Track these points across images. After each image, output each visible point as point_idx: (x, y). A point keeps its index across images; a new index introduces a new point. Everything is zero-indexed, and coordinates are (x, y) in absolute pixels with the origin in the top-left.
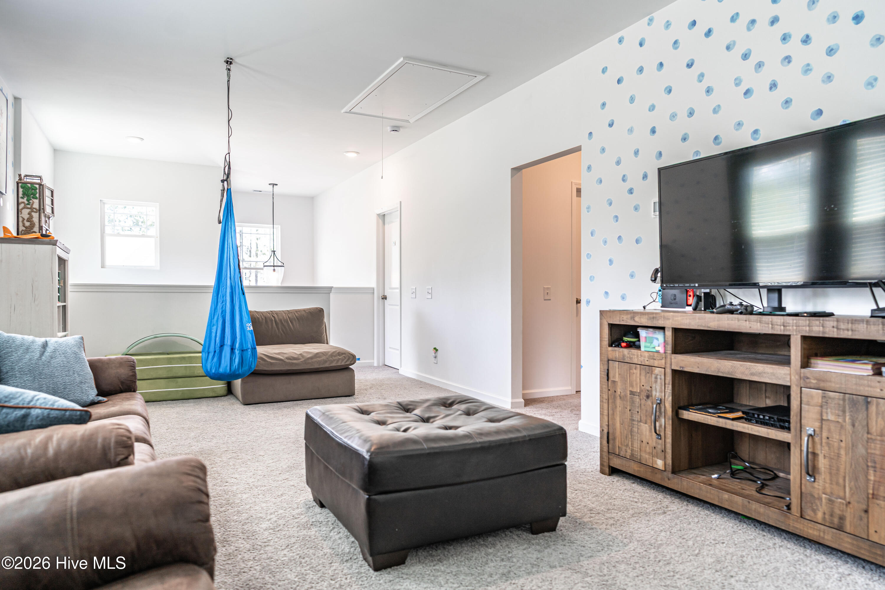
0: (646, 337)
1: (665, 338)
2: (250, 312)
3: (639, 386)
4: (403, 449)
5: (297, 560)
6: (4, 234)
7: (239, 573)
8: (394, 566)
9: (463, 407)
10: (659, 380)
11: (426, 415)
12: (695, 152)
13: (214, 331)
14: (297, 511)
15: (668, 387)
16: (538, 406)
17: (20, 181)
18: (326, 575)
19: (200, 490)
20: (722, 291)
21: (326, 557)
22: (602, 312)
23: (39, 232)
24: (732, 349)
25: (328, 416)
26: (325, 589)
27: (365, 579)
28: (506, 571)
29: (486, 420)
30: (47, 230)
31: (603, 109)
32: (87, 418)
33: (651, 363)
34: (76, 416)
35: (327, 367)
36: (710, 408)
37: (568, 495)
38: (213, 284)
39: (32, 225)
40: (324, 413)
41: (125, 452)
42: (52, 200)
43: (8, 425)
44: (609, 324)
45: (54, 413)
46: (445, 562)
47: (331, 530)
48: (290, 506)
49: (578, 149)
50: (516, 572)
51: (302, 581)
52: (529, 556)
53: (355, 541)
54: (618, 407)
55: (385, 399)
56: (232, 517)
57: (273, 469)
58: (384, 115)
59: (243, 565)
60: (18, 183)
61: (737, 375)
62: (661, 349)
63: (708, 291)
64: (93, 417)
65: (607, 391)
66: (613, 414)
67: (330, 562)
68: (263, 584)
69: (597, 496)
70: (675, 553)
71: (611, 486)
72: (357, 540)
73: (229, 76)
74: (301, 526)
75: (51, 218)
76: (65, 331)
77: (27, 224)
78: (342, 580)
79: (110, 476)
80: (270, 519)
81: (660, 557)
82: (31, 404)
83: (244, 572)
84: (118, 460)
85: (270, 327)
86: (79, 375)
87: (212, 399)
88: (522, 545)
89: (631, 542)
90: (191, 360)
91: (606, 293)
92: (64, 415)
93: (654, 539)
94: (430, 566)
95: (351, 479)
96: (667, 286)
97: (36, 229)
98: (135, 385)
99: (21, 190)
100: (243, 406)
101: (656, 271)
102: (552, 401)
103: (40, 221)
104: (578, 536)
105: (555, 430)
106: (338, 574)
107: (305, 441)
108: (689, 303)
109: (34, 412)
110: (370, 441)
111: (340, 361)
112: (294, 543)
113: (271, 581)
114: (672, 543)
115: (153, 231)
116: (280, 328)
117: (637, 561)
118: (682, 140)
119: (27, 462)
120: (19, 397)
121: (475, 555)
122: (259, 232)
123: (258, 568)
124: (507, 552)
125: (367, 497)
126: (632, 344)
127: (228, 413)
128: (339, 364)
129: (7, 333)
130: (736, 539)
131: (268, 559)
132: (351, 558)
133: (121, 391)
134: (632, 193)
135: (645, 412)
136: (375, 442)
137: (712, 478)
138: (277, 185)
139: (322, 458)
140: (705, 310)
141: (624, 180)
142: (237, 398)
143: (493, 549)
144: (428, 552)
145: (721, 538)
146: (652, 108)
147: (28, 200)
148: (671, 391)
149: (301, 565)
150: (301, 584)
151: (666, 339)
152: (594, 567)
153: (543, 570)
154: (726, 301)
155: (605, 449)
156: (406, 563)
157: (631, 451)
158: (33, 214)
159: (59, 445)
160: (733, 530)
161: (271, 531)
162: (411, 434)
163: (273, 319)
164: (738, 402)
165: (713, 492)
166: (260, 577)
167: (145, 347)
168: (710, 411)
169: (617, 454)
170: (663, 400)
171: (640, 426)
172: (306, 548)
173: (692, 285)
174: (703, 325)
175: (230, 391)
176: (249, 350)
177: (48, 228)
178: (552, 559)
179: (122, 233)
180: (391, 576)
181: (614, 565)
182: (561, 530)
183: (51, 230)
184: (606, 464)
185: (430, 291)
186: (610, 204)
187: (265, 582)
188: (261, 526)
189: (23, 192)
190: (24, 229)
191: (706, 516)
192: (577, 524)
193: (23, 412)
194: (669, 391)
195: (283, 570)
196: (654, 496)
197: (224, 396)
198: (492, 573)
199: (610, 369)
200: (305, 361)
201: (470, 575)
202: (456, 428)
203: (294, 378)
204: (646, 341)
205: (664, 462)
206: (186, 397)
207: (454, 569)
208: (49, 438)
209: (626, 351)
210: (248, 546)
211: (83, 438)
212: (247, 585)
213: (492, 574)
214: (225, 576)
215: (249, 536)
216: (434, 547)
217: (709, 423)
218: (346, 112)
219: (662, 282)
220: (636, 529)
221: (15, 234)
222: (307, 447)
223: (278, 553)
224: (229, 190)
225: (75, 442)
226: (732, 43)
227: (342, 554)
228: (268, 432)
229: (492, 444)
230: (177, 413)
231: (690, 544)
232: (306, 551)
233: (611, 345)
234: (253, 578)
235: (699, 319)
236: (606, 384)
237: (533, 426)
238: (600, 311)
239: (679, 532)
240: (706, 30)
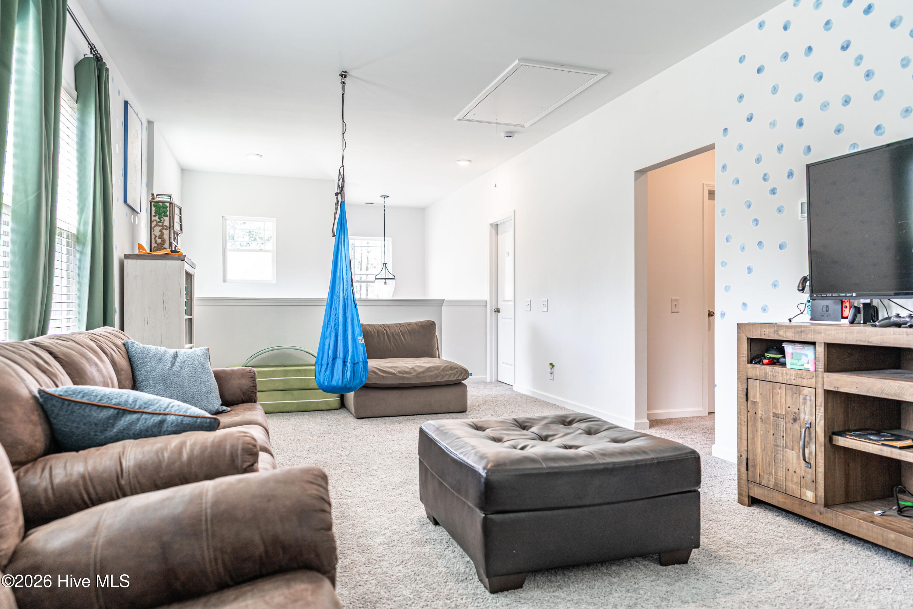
0: (792, 354)
1: (815, 354)
2: (363, 325)
3: (784, 407)
4: (521, 467)
5: (411, 577)
6: (139, 251)
7: (356, 585)
8: (511, 589)
9: (584, 425)
10: (808, 402)
11: (544, 433)
12: (852, 144)
13: (327, 344)
14: (411, 527)
15: (820, 410)
16: (665, 427)
17: (153, 200)
18: (441, 594)
19: (322, 499)
20: (886, 301)
21: (441, 576)
22: (739, 326)
23: (169, 249)
24: (899, 368)
25: (442, 431)
26: (441, 608)
27: (482, 600)
28: (631, 603)
29: (609, 440)
30: (176, 246)
31: (740, 102)
32: (216, 426)
33: (799, 382)
34: (206, 423)
35: (439, 382)
36: (872, 434)
37: (702, 525)
38: (327, 298)
39: (163, 242)
40: (438, 429)
41: (251, 459)
42: (181, 218)
43: (147, 430)
44: (748, 338)
45: (187, 420)
46: (565, 589)
47: (446, 549)
48: (404, 521)
49: (711, 147)
50: (643, 605)
51: (416, 598)
52: (657, 589)
53: (471, 561)
54: (759, 430)
55: (498, 416)
56: (347, 530)
57: (387, 483)
58: (498, 121)
59: (359, 578)
60: (151, 203)
61: (906, 397)
62: (811, 367)
63: (868, 301)
64: (221, 425)
65: (746, 412)
66: (753, 438)
67: (445, 581)
68: (379, 599)
69: (734, 528)
70: (829, 597)
71: (751, 518)
72: (473, 560)
73: (343, 89)
74: (415, 542)
75: (179, 235)
76: (191, 343)
77: (159, 241)
78: (457, 600)
79: (240, 481)
80: (384, 534)
81: (811, 600)
82: (167, 411)
83: (360, 586)
84: (245, 466)
85: (382, 340)
86: (205, 385)
87: (326, 412)
88: (650, 576)
89: (775, 581)
90: (306, 372)
91: (744, 304)
92: (196, 422)
93: (804, 579)
94: (549, 592)
95: (467, 497)
96: (817, 296)
97: (166, 245)
98: (256, 395)
99: (153, 209)
100: (356, 420)
101: (805, 280)
102: (681, 423)
103: (170, 238)
104: (713, 570)
105: (686, 453)
106: (453, 593)
107: (418, 457)
108: (845, 315)
109: (170, 418)
110: (486, 457)
111: (452, 376)
112: (408, 559)
113: (386, 596)
114: (825, 585)
115: (270, 246)
116: (392, 341)
117: (782, 602)
118: (835, 132)
119: (164, 465)
120: (157, 403)
121: (598, 584)
122: (370, 245)
123: (374, 582)
124: (633, 582)
125: (484, 515)
126: (775, 361)
127: (342, 427)
128: (451, 379)
129: (143, 344)
130: (906, 586)
131: (383, 574)
132: (466, 578)
133: (243, 402)
134: (774, 193)
135: (791, 437)
136: (492, 459)
137: (874, 515)
138: (388, 196)
139: (436, 474)
140: (865, 323)
141: (765, 179)
142: (350, 412)
143: (617, 578)
144: (547, 577)
145: (887, 583)
146: (799, 98)
147: (160, 218)
148: (823, 415)
149: (416, 582)
150: (416, 601)
151: (817, 356)
152: (732, 605)
153: (674, 605)
154: (892, 313)
155: (744, 476)
156: (524, 588)
157: (775, 480)
158: (164, 231)
159: (192, 450)
160: (901, 575)
161: (385, 546)
162: (528, 452)
163: (385, 332)
164: (907, 428)
165: (875, 530)
166: (376, 591)
167: (263, 359)
168: (872, 437)
169: (759, 482)
170: (813, 424)
171: (786, 452)
172: (421, 565)
173: (848, 295)
174: (863, 339)
175: (343, 405)
176: (361, 364)
177: (176, 245)
178: (684, 593)
179: (240, 248)
180: (508, 599)
181: (756, 604)
182: (694, 563)
183: (179, 246)
184: (745, 493)
185: (546, 304)
186: (749, 206)
187: (381, 597)
188: (375, 540)
189: (155, 210)
190: (156, 245)
191: (867, 558)
192: (712, 558)
193: (160, 418)
194: (820, 414)
195: (398, 586)
196: (803, 531)
197: (337, 409)
198: (616, 603)
199: (749, 388)
200: (417, 374)
201: (593, 604)
202: (577, 447)
203: (406, 393)
204: (792, 358)
205: (815, 493)
206: (301, 409)
207: (575, 597)
208: (183, 444)
209: (768, 368)
210: (363, 560)
211: (213, 445)
212: (363, 598)
213: (617, 605)
214: (342, 588)
215: (364, 550)
216: (553, 572)
217: (871, 452)
218: (459, 120)
219: (812, 292)
220: (782, 566)
221: (148, 251)
222: (421, 462)
223: (393, 569)
224: (343, 203)
225: (206, 447)
226: (898, 19)
227: (457, 573)
228: (380, 446)
229: (617, 466)
230: (293, 424)
231: (847, 588)
232: (420, 568)
233: (750, 362)
234: (368, 592)
235: (858, 333)
236: (745, 405)
237: (661, 448)
238: (738, 324)
239: (834, 573)
240: (865, 6)
